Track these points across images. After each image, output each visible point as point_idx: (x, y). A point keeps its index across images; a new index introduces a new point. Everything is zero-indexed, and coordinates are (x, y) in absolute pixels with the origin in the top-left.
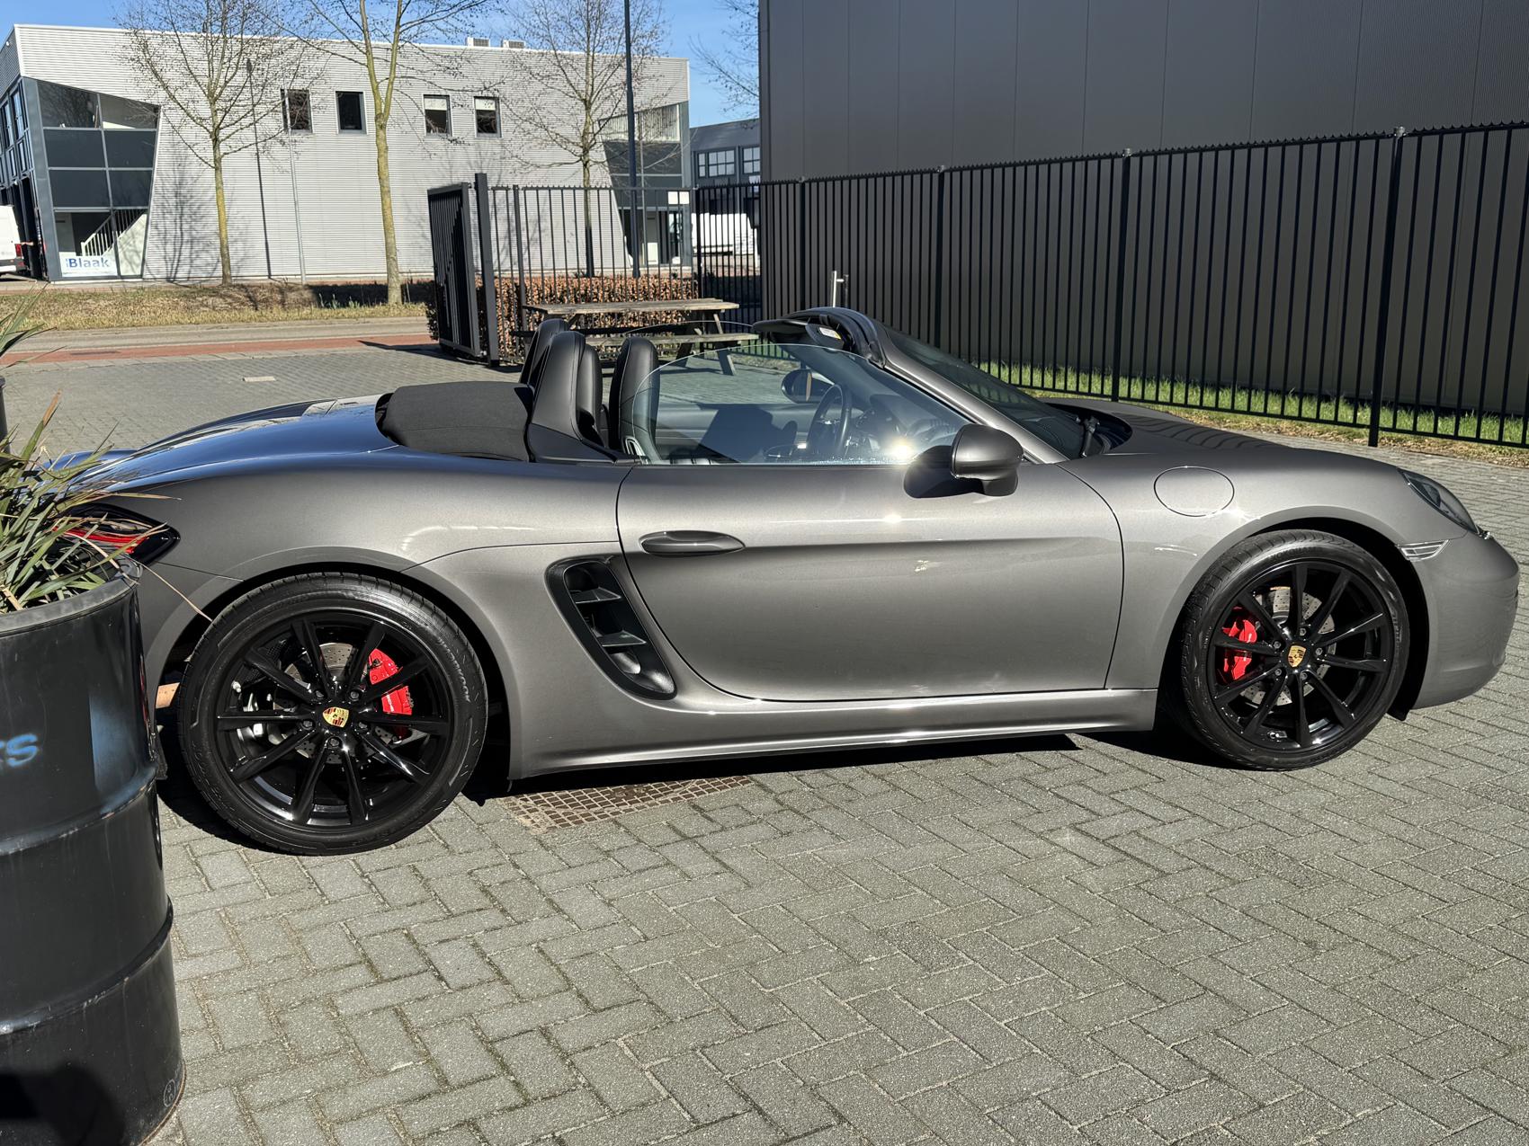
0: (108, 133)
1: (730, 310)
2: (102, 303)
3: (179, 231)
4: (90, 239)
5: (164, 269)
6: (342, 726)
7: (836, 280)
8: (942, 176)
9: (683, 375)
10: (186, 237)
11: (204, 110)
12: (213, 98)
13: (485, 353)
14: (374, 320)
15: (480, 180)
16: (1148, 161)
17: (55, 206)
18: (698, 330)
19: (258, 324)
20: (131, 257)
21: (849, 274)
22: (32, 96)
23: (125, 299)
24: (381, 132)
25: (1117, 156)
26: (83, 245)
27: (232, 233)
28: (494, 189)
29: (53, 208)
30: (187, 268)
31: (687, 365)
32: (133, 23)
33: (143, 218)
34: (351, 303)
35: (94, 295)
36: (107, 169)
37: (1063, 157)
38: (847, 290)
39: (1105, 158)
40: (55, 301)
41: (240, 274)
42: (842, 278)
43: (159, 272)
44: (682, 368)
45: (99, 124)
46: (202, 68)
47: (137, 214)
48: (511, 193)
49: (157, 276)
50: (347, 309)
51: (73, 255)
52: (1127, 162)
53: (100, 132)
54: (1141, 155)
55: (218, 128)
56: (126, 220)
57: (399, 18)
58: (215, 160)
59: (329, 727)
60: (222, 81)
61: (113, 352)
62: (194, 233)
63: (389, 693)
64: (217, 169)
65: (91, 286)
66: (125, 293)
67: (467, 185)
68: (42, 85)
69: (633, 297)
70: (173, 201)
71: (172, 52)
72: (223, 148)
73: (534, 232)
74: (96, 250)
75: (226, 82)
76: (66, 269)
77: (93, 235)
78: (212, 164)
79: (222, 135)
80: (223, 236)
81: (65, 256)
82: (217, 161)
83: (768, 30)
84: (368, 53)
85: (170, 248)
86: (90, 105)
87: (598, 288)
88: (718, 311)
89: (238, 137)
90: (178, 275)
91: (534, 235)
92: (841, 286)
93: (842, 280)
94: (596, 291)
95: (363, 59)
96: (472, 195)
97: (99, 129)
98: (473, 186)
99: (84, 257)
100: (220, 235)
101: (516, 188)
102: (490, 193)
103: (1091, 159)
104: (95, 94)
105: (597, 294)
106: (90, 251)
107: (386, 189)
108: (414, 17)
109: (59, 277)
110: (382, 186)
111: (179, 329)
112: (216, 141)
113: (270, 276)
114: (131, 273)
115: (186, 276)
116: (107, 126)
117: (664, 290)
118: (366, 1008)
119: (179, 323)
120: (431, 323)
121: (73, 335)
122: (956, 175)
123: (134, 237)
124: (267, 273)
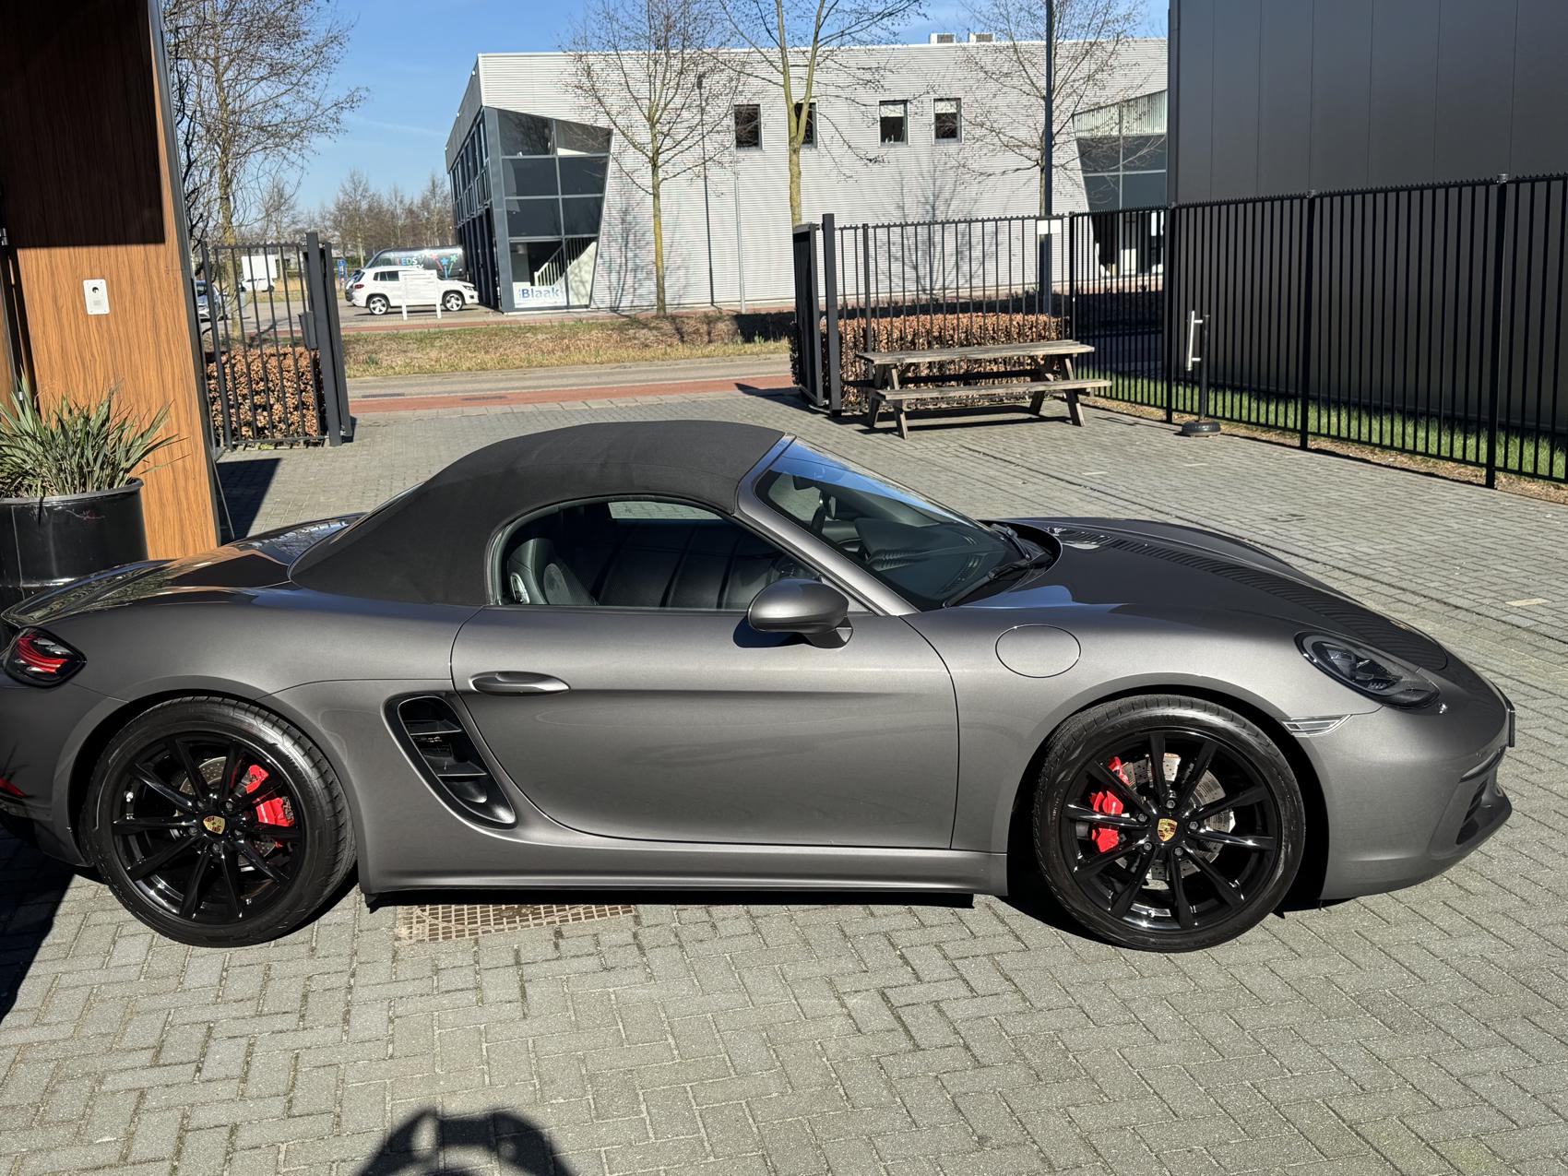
0: (562, 159)
1: (1082, 354)
2: (540, 337)
3: (624, 260)
4: (542, 269)
5: (607, 299)
6: (220, 833)
7: (1194, 321)
8: (1312, 202)
9: (1036, 425)
10: (630, 265)
11: (644, 136)
12: (652, 123)
13: (827, 402)
14: (776, 356)
15: (828, 220)
16: (1525, 188)
17: (510, 236)
18: (1050, 376)
19: (660, 363)
20: (577, 287)
21: (1209, 313)
22: (492, 126)
23: (561, 332)
24: (794, 157)
25: (1492, 182)
26: (536, 274)
27: (672, 260)
28: (842, 229)
29: (508, 239)
30: (630, 297)
31: (1041, 413)
32: (578, 45)
33: (593, 245)
34: (756, 338)
35: (533, 329)
36: (560, 197)
37: (1436, 183)
38: (1206, 333)
39: (1479, 185)
40: (496, 335)
41: (682, 302)
42: (1201, 318)
43: (603, 302)
44: (1034, 417)
45: (554, 151)
46: (643, 90)
47: (586, 243)
48: (860, 232)
49: (601, 306)
50: (752, 345)
51: (527, 285)
52: (1503, 189)
53: (554, 159)
54: (1518, 182)
55: (657, 152)
56: (577, 248)
57: (817, 33)
58: (654, 188)
59: (208, 832)
60: (662, 104)
61: (501, 398)
62: (638, 261)
63: (263, 801)
64: (656, 196)
65: (532, 317)
66: (563, 326)
67: (813, 227)
68: (504, 115)
69: (993, 338)
70: (618, 229)
71: (615, 76)
72: (661, 175)
73: (991, 245)
74: (548, 280)
75: (666, 105)
76: (519, 301)
77: (546, 265)
78: (651, 191)
79: (662, 158)
80: (660, 264)
81: (518, 287)
82: (656, 187)
83: (1179, 29)
84: (785, 73)
85: (614, 276)
86: (547, 131)
87: (954, 329)
88: (1070, 356)
89: (678, 161)
90: (622, 305)
91: (991, 249)
92: (1200, 328)
93: (1201, 321)
94: (951, 332)
95: (780, 79)
96: (819, 234)
97: (554, 156)
98: (820, 226)
99: (537, 287)
100: (656, 263)
101: (865, 227)
102: (837, 233)
103: (1465, 185)
104: (551, 120)
105: (952, 336)
106: (543, 280)
107: (797, 217)
108: (835, 30)
109: (512, 308)
110: (793, 214)
111: (583, 370)
112: (655, 167)
113: (712, 303)
114: (577, 303)
115: (629, 305)
116: (562, 152)
117: (1030, 329)
118: (121, 1087)
119: (584, 363)
120: (793, 367)
121: (485, 375)
122: (1327, 201)
123: (582, 266)
124: (710, 300)
